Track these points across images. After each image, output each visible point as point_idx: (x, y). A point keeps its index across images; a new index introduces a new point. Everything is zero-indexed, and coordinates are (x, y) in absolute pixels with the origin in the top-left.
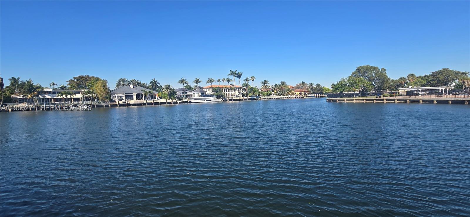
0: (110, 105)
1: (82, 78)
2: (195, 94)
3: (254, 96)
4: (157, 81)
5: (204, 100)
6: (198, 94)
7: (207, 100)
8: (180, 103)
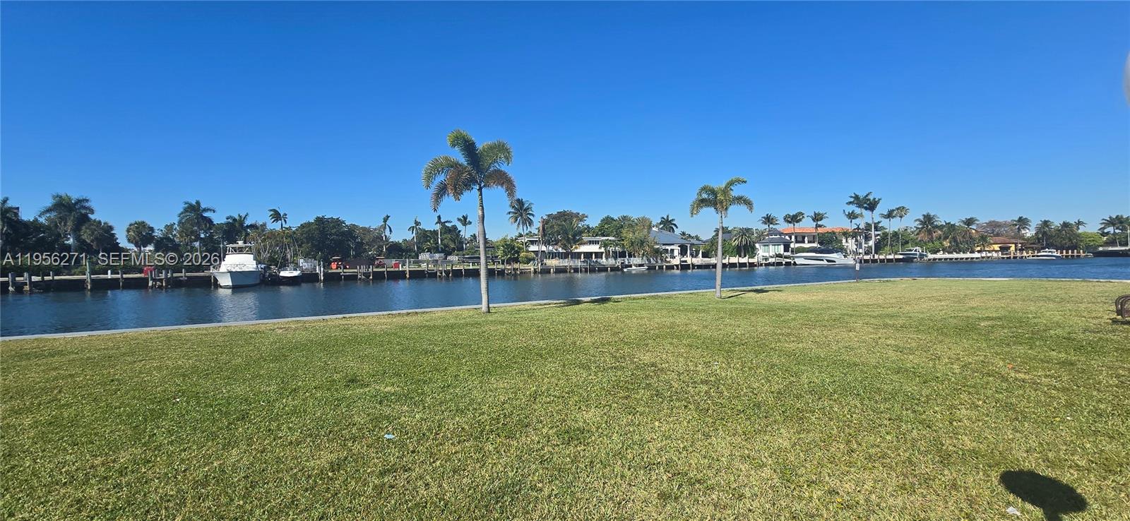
0: (664, 267)
1: (565, 215)
2: (771, 246)
3: (913, 252)
4: (673, 220)
5: (822, 260)
6: (776, 247)
7: (828, 261)
8: (766, 265)
